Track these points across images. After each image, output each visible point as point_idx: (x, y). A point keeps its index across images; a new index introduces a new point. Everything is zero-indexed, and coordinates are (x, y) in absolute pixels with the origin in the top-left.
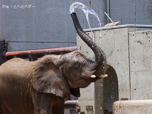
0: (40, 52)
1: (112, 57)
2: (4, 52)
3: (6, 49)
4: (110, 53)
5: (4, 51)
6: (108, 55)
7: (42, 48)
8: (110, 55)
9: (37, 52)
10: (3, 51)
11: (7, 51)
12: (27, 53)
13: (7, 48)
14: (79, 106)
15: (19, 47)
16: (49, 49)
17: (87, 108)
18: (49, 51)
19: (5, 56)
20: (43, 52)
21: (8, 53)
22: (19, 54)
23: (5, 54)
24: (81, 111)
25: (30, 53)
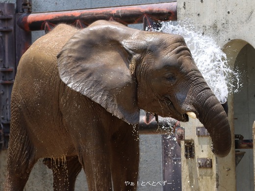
0: (100, 14)
1: (252, 25)
2: (24, 14)
3: (29, 9)
4: (247, 16)
5: (23, 12)
6: (243, 20)
7: (104, 5)
8: (246, 21)
9: (92, 14)
10: (21, 11)
11: (29, 12)
12: (72, 16)
13: (30, 5)
14: (182, 128)
15: (56, 4)
16: (120, 9)
17: (199, 132)
18: (118, 12)
19: (26, 22)
20: (106, 14)
21: (32, 17)
22: (56, 18)
23: (26, 18)
24: (186, 138)
25: (78, 16)
